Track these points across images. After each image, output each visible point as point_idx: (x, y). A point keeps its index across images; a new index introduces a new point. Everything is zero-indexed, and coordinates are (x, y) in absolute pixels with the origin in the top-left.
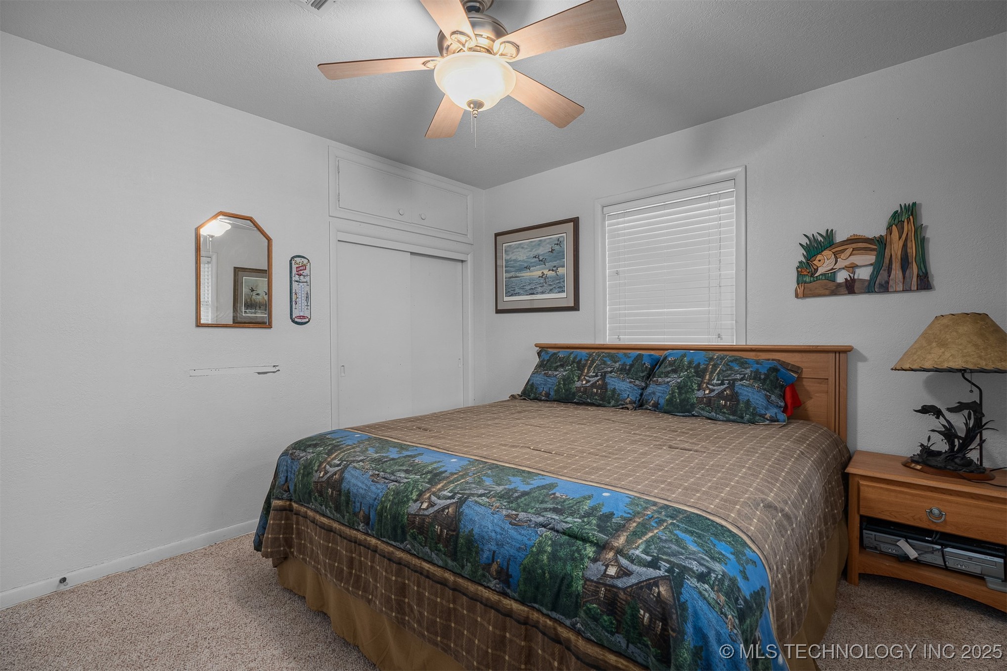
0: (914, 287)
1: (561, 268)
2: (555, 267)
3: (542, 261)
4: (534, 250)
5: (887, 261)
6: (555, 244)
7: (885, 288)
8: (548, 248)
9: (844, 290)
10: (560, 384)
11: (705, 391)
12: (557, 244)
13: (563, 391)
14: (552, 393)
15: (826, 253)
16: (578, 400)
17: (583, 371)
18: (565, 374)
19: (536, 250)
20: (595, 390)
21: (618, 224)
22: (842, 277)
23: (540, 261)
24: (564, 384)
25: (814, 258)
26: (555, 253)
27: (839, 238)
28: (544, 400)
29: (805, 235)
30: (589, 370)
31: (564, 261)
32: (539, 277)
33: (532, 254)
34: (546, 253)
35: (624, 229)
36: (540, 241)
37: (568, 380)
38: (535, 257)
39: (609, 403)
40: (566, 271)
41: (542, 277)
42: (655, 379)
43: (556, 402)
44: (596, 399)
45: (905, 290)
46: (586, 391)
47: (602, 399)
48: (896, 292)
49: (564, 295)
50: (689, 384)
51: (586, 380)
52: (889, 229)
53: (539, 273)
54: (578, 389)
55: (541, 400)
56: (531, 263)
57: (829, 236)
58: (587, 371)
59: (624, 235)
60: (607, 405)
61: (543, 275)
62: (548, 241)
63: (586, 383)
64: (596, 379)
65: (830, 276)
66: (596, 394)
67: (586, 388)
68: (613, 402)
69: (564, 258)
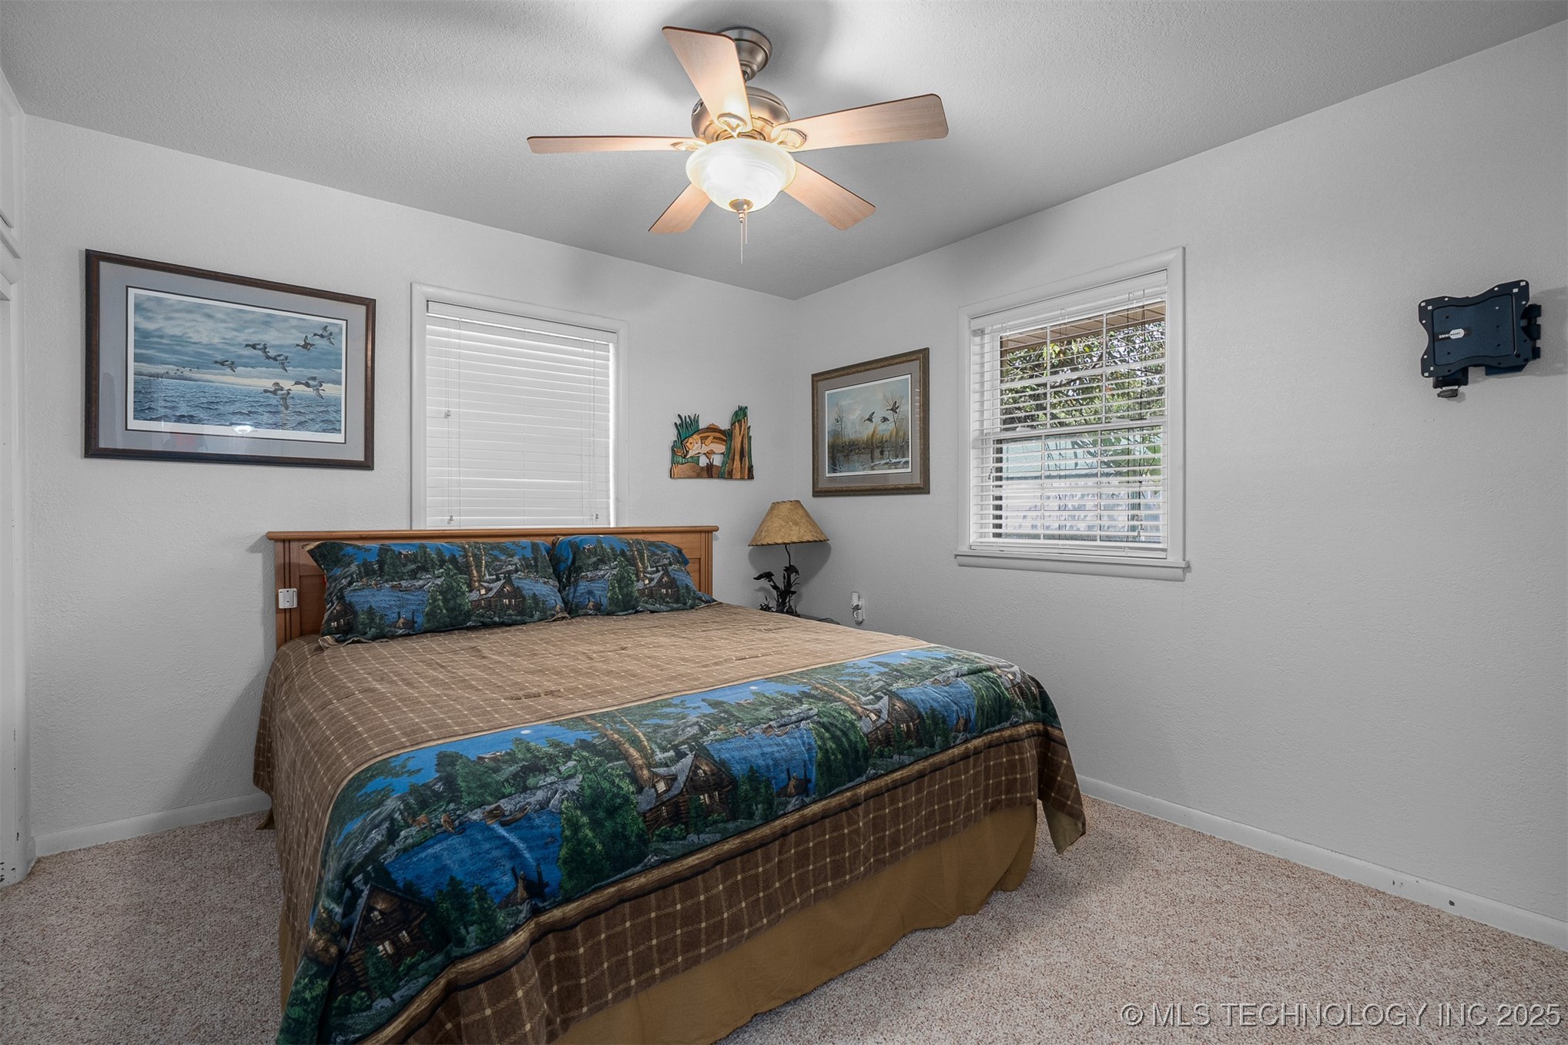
0: (746, 477)
1: (330, 385)
2: (314, 379)
3: (275, 359)
4: (251, 331)
5: (732, 451)
6: (315, 335)
7: (730, 476)
8: (296, 338)
9: (705, 473)
10: (435, 600)
11: (644, 581)
12: (322, 336)
13: (444, 611)
14: (420, 620)
15: (695, 436)
16: (474, 621)
17: (470, 574)
18: (439, 583)
19: (254, 333)
20: (506, 601)
21: (447, 335)
22: (703, 462)
23: (268, 358)
24: (445, 600)
25: (686, 440)
26: (313, 352)
27: (702, 425)
28: (401, 636)
29: (679, 415)
30: (479, 572)
31: (341, 374)
32: (266, 391)
33: (242, 337)
34: (290, 346)
35: (459, 347)
36: (269, 315)
37: (448, 593)
38: (254, 347)
39: (532, 616)
40: (343, 392)
41: (275, 392)
42: (583, 574)
43: (428, 635)
44: (510, 615)
45: (742, 478)
46: (490, 605)
47: (521, 613)
48: (736, 479)
49: (339, 438)
50: (626, 575)
51: (483, 590)
52: (733, 424)
53: (269, 384)
54: (476, 604)
55: (393, 637)
56: (240, 356)
57: (695, 421)
58: (477, 572)
59: (459, 356)
60: (528, 619)
61: (276, 390)
62: (295, 323)
63: (487, 593)
64: (500, 583)
65: (696, 459)
66: (509, 607)
67: (489, 600)
68: (537, 615)
69: (341, 368)
